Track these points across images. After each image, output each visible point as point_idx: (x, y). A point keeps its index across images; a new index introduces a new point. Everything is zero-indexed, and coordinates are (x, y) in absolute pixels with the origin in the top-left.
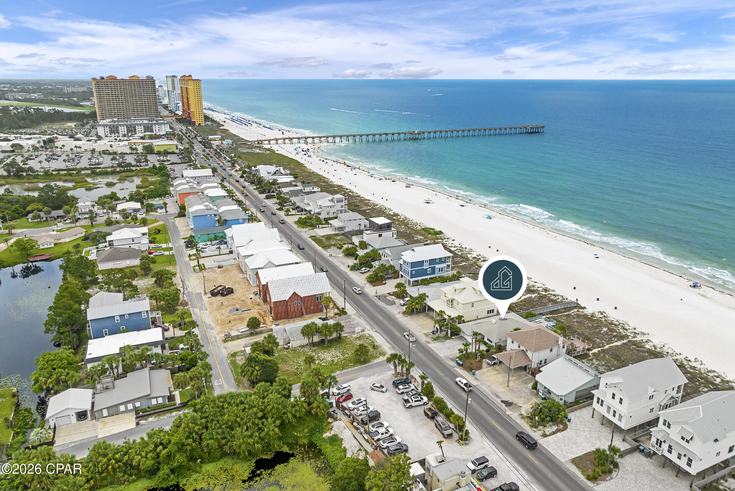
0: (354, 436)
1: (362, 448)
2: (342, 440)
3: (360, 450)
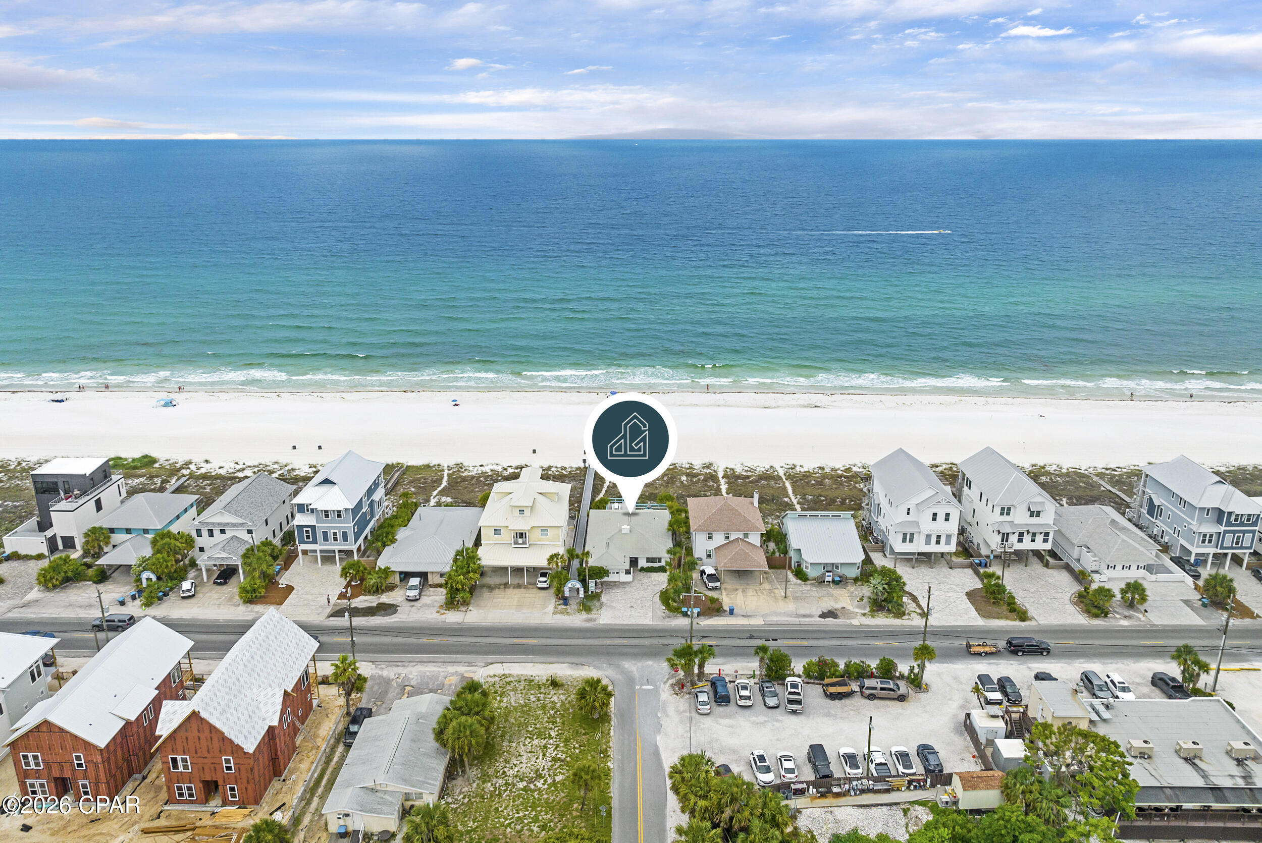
0: (857, 806)
1: (905, 806)
2: (855, 831)
3: (905, 812)
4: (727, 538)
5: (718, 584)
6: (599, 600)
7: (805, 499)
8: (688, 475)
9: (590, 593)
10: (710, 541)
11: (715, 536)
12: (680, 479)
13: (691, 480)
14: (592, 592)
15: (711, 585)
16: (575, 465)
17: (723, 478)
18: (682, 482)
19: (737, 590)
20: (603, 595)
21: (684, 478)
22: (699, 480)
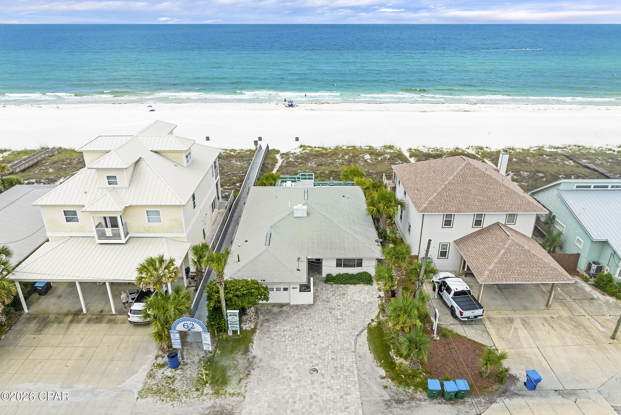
4: (478, 223)
5: (478, 312)
6: (247, 351)
7: (520, 175)
8: (371, 154)
9: (230, 334)
10: (447, 230)
11: (457, 221)
12: (363, 158)
13: (376, 159)
14: (235, 332)
15: (467, 313)
16: (245, 148)
17: (411, 156)
18: (366, 161)
19: (511, 320)
20: (255, 337)
21: (367, 157)
22: (385, 158)
